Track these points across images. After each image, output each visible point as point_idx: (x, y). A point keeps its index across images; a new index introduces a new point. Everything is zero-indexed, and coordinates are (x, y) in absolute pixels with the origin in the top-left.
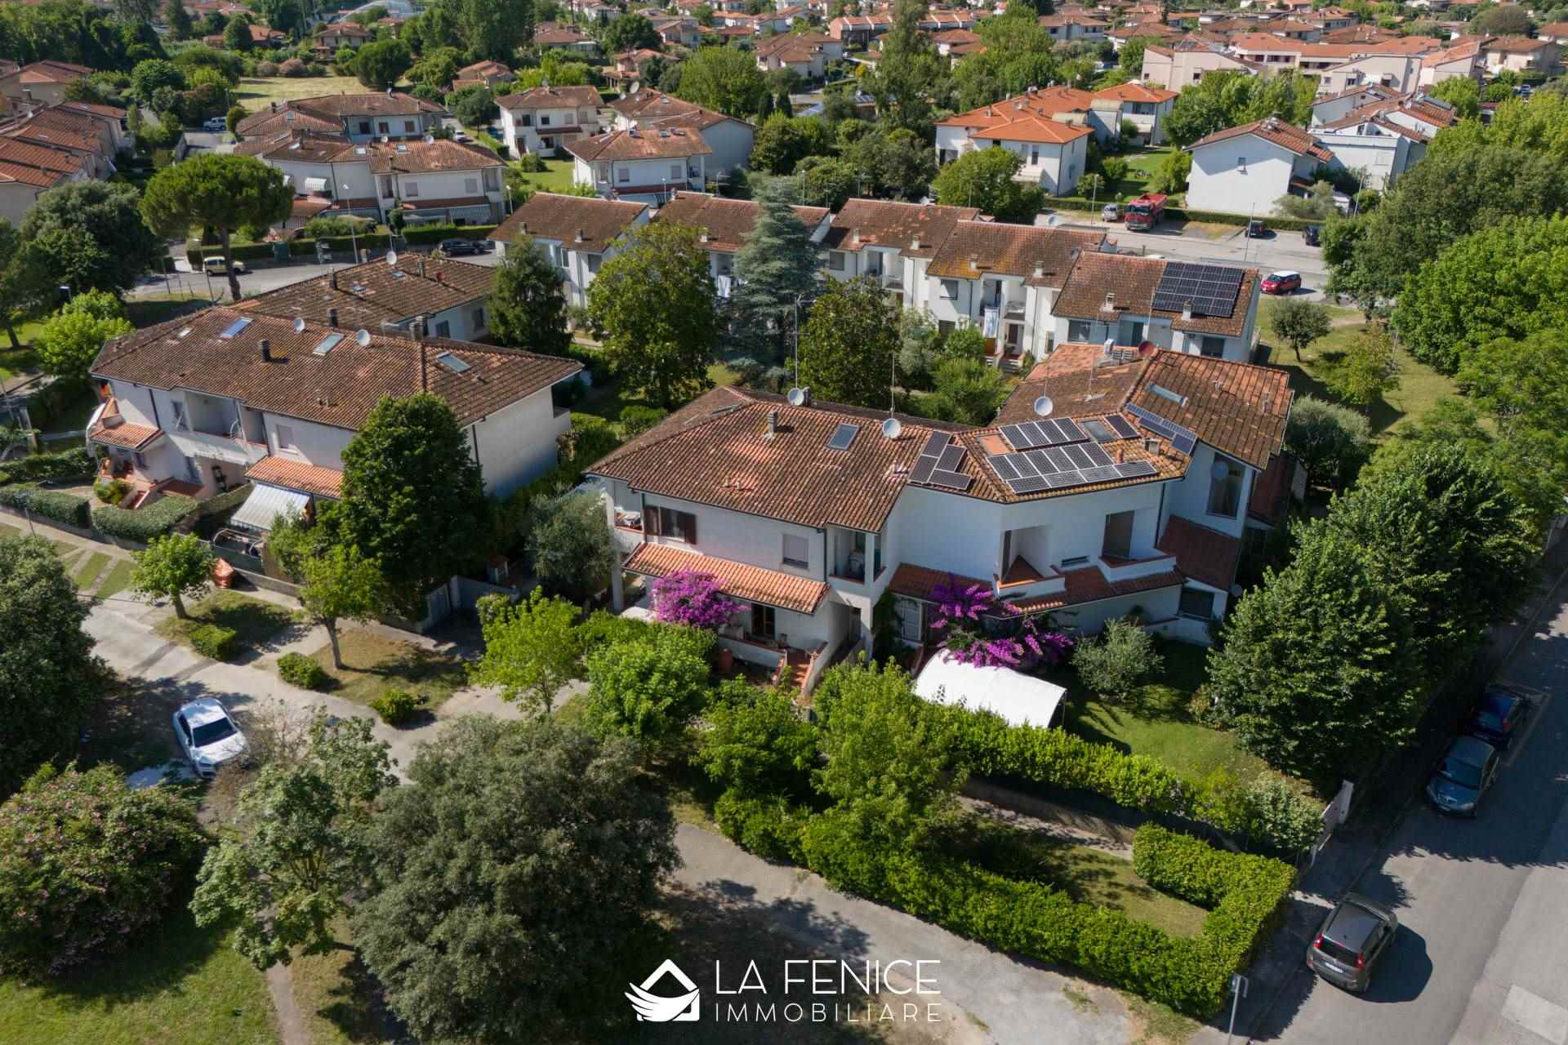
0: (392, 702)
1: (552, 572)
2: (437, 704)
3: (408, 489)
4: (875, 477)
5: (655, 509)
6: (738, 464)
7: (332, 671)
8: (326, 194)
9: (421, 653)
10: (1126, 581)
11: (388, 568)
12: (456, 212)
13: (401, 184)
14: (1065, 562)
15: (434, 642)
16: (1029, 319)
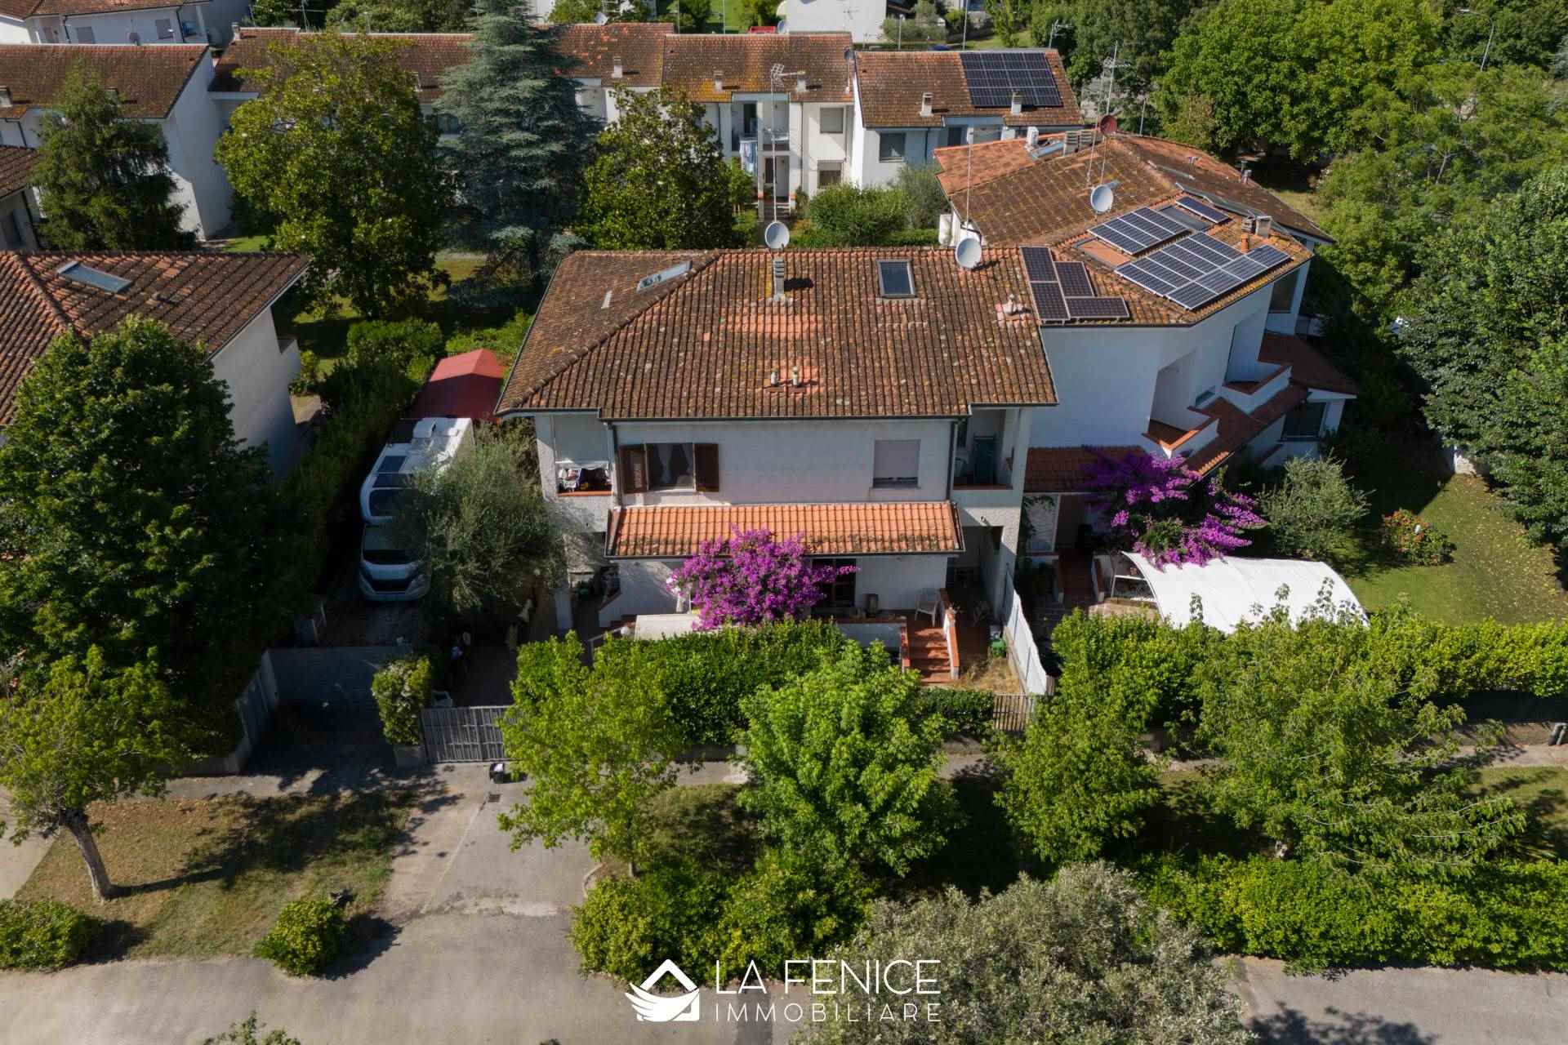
0: (307, 934)
2: (376, 896)
3: (179, 510)
4: (991, 328)
5: (638, 448)
6: (765, 347)
7: (102, 909)
10: (1259, 408)
14: (1200, 399)
15: (276, 780)
16: (795, 147)
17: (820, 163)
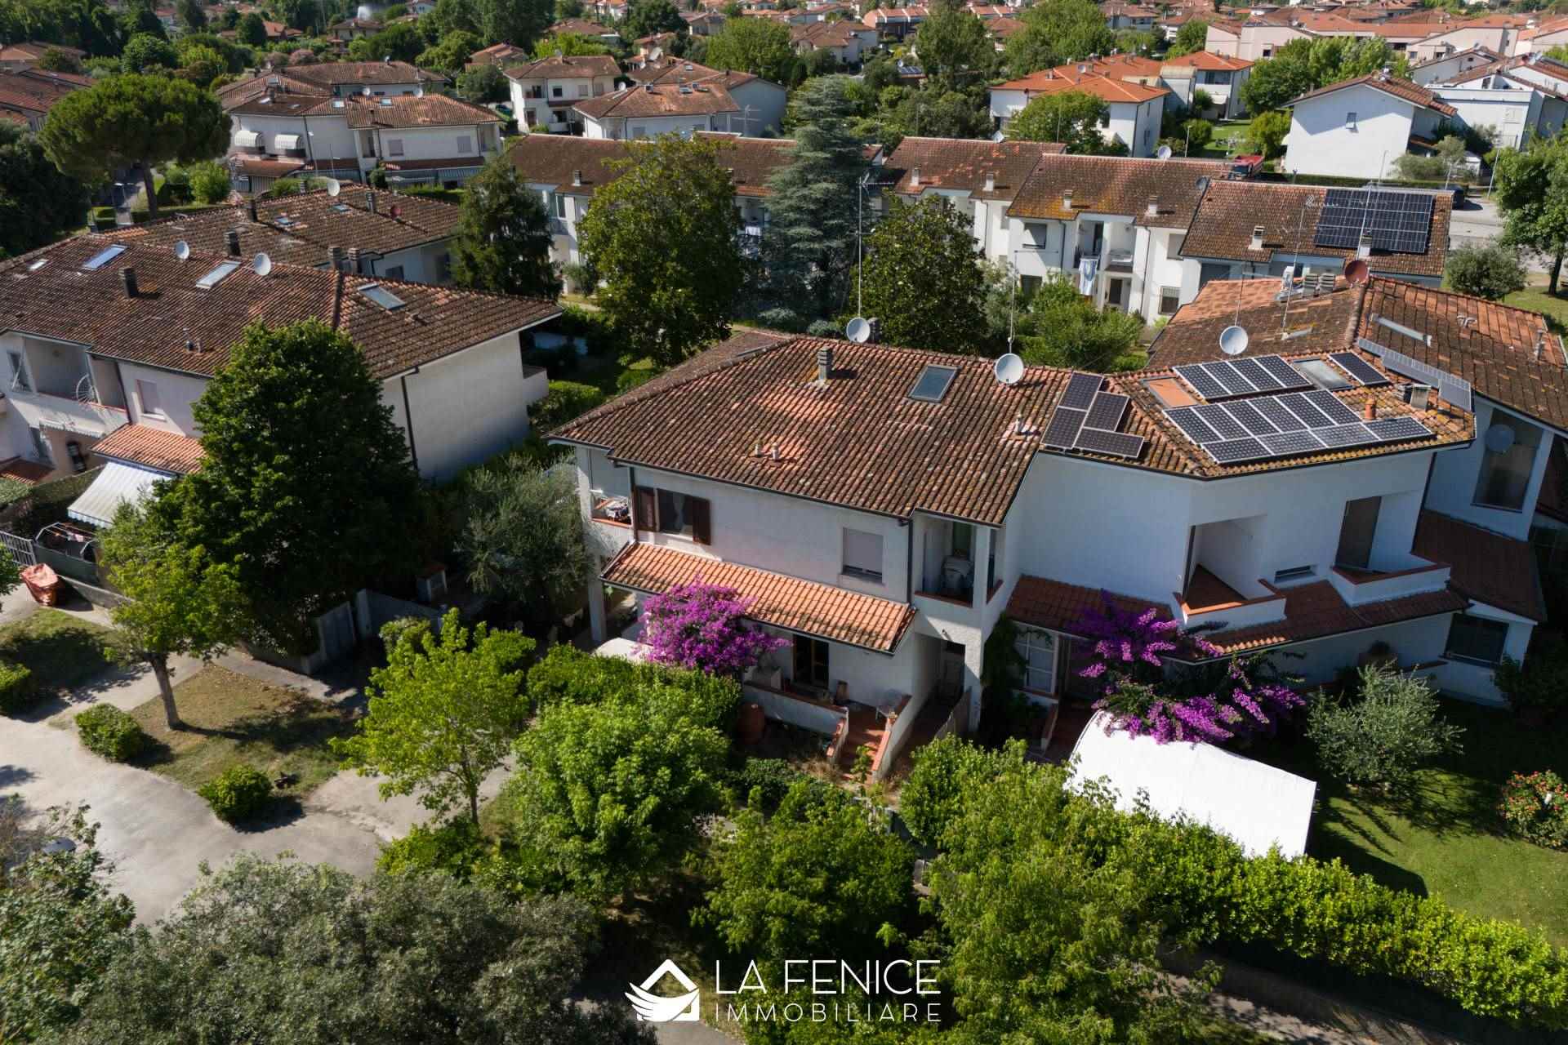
0: (231, 788)
1: (497, 586)
2: (312, 787)
3: (280, 458)
4: (989, 443)
5: (649, 491)
6: (776, 423)
7: (161, 731)
8: (299, 153)
9: (306, 704)
10: (1377, 604)
11: (250, 576)
12: (447, 174)
13: (384, 141)
14: (1281, 575)
15: (326, 688)
16: (1138, 270)
17: (1164, 289)
